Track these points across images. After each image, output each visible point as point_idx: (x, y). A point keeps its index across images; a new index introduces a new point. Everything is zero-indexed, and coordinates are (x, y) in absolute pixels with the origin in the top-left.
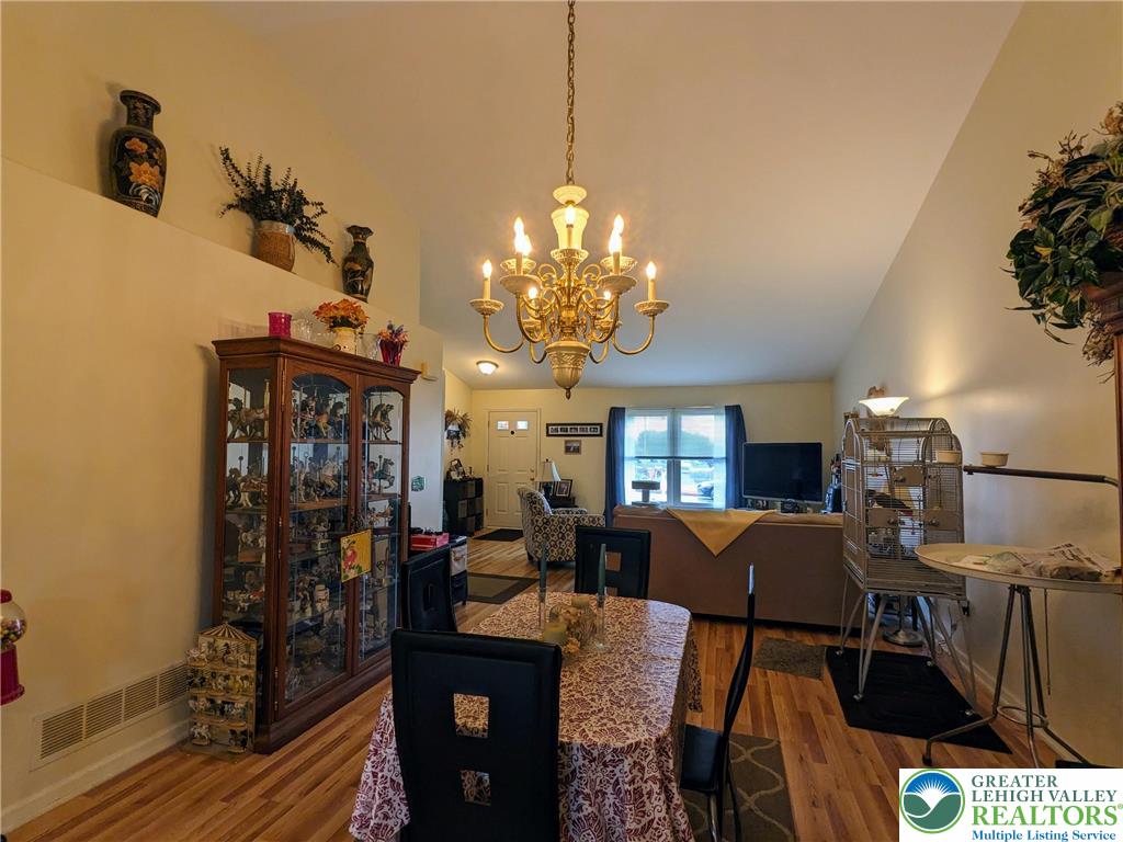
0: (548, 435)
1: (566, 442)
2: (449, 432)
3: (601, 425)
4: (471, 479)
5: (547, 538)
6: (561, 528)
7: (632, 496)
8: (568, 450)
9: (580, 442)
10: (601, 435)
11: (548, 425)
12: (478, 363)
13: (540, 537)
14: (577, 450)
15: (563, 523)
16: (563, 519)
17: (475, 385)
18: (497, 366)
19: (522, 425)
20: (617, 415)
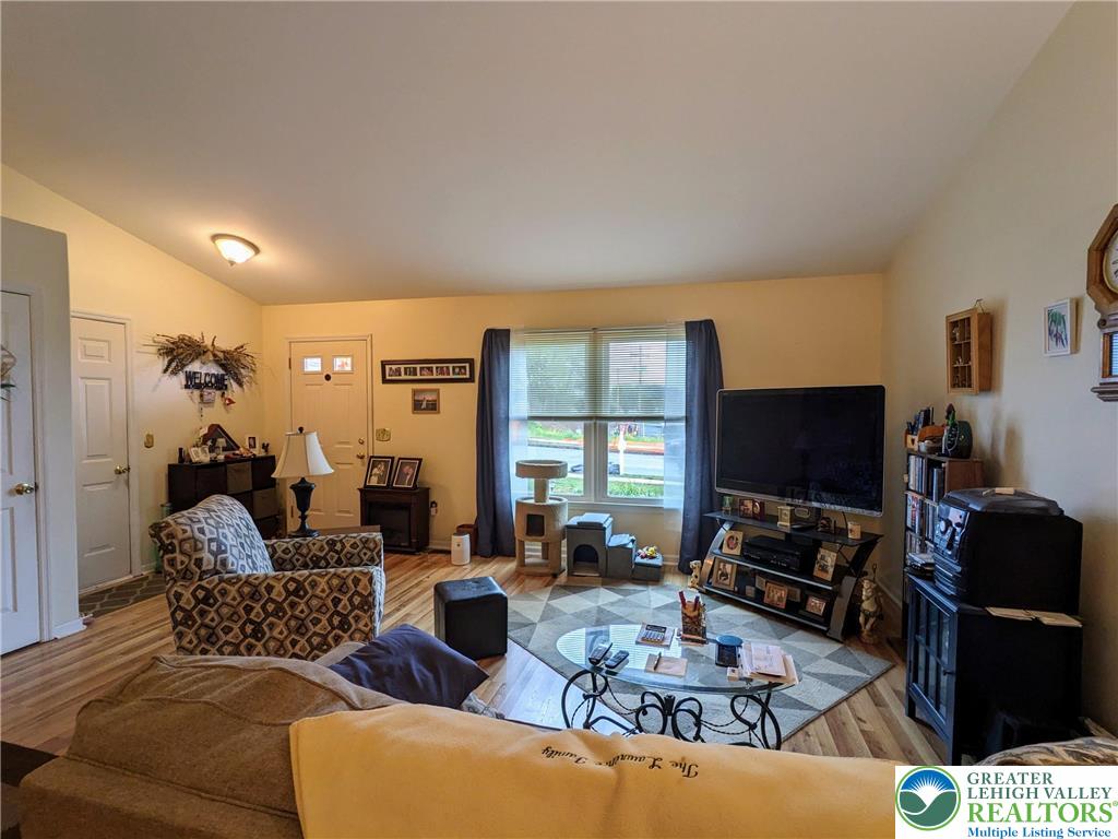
0: (385, 381)
1: (415, 392)
2: (190, 377)
3: (471, 362)
4: (243, 460)
5: (301, 629)
6: (336, 601)
7: (520, 490)
8: (417, 406)
9: (437, 391)
10: (471, 380)
11: (384, 364)
12: (215, 237)
13: (281, 626)
14: (433, 407)
15: (342, 588)
16: (343, 580)
17: (257, 293)
18: (257, 250)
19: (342, 364)
20: (497, 342)
